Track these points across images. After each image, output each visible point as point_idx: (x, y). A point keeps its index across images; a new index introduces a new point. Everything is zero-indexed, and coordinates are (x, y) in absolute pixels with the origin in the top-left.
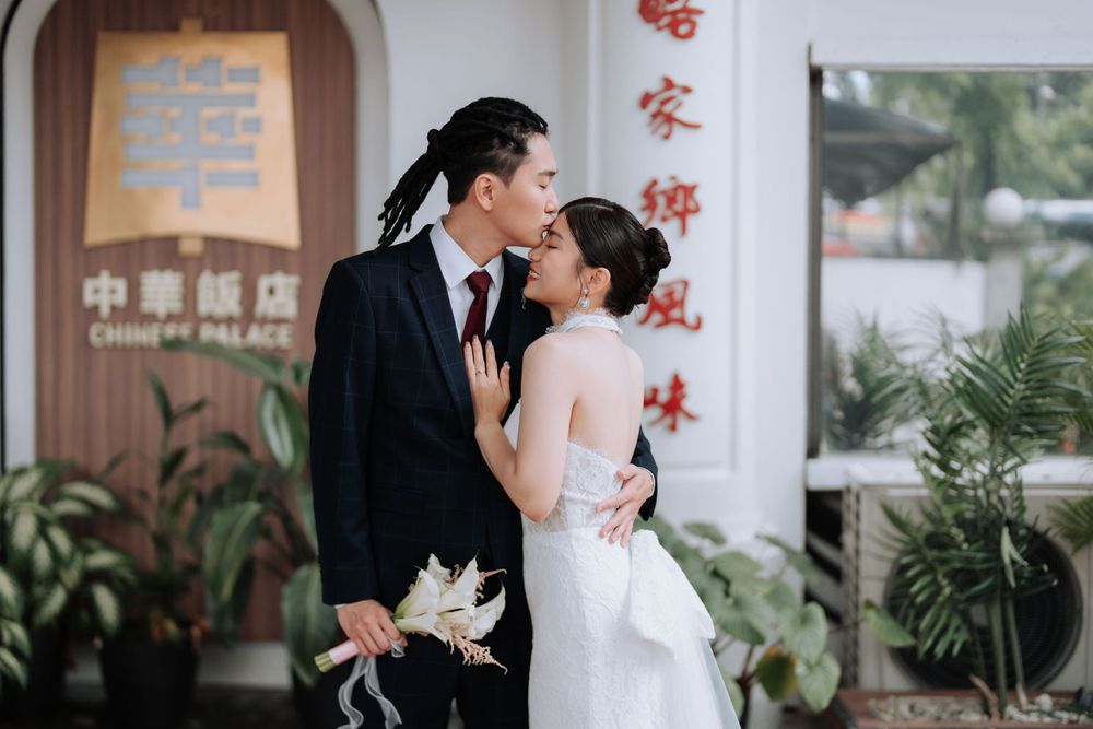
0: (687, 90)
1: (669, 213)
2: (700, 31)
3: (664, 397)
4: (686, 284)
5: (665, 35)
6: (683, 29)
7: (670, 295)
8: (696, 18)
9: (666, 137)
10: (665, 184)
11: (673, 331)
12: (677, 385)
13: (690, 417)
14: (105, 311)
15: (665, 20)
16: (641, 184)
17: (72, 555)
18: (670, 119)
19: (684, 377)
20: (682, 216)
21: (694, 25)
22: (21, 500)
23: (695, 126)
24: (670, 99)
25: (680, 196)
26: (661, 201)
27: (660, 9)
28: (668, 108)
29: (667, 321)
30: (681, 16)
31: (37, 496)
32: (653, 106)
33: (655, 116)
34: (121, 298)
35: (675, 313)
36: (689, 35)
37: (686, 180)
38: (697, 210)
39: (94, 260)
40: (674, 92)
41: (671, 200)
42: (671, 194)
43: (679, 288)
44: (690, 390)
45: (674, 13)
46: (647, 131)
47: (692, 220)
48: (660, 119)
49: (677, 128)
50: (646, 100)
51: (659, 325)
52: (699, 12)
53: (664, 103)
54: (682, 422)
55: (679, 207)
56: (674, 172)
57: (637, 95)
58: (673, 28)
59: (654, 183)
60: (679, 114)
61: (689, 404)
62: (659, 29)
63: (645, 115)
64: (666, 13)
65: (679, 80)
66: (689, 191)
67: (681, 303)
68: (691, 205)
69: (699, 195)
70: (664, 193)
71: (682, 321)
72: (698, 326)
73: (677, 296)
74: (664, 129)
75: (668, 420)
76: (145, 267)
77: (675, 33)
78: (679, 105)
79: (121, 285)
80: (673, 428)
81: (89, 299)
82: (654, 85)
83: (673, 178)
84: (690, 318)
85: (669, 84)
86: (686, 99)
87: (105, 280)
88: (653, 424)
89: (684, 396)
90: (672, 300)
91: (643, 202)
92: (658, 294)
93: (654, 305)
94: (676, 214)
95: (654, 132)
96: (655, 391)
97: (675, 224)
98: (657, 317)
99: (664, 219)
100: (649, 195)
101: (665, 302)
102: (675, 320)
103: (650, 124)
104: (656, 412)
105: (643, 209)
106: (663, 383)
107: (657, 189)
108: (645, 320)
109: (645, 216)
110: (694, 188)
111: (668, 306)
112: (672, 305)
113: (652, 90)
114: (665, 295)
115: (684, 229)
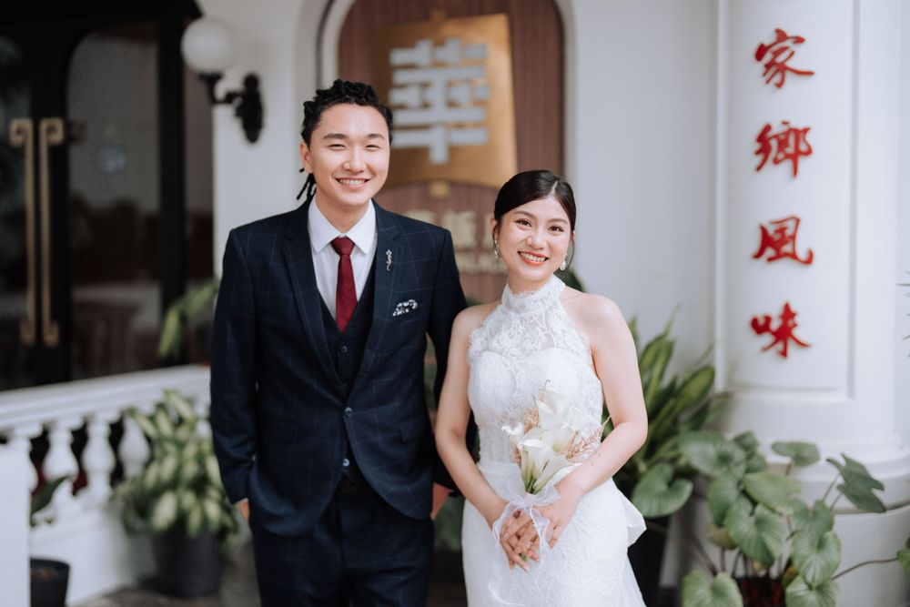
0: (799, 40)
1: (781, 156)
3: (775, 324)
4: (798, 221)
7: (782, 231)
9: (779, 85)
10: (777, 129)
11: (784, 265)
12: (788, 314)
13: (801, 344)
16: (757, 129)
18: (782, 69)
19: (793, 308)
20: (794, 157)
23: (810, 73)
24: (785, 49)
25: (792, 140)
26: (774, 144)
28: (780, 59)
29: (779, 256)
32: (768, 57)
33: (768, 66)
35: (787, 248)
37: (798, 124)
38: (809, 152)
40: (787, 43)
41: (783, 144)
42: (782, 137)
43: (791, 225)
44: (797, 319)
46: (763, 80)
47: (803, 163)
48: (773, 69)
49: (789, 76)
50: (761, 52)
51: (770, 259)
53: (777, 54)
54: (793, 348)
55: (790, 150)
56: (786, 119)
57: (753, 48)
59: (768, 128)
60: (790, 64)
61: (797, 333)
63: (760, 66)
65: (789, 33)
66: (800, 134)
67: (793, 237)
68: (803, 148)
69: (810, 138)
70: (776, 136)
71: (793, 256)
72: (809, 261)
73: (789, 232)
74: (777, 79)
75: (780, 346)
78: (792, 54)
80: (784, 353)
82: (768, 38)
83: (785, 123)
84: (802, 254)
85: (781, 36)
86: (799, 49)
88: (765, 349)
89: (795, 325)
90: (783, 235)
91: (757, 146)
92: (771, 230)
93: (767, 241)
94: (788, 156)
95: (768, 82)
96: (768, 319)
97: (787, 165)
98: (770, 252)
99: (776, 162)
100: (763, 138)
101: (777, 237)
102: (786, 255)
103: (765, 74)
104: (767, 339)
105: (758, 153)
106: (775, 312)
107: (770, 134)
108: (759, 255)
109: (759, 159)
110: (806, 131)
111: (779, 241)
112: (784, 241)
113: (767, 42)
114: (777, 231)
115: (796, 170)
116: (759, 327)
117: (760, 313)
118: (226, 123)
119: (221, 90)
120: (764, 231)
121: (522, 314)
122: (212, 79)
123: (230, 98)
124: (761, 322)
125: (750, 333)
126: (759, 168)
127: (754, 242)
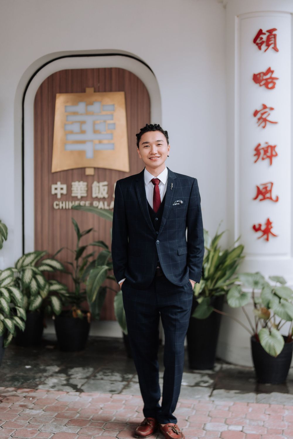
0: (272, 109)
1: (265, 157)
2: (276, 86)
3: (263, 228)
4: (272, 184)
5: (263, 88)
6: (270, 85)
7: (266, 188)
8: (275, 81)
9: (264, 127)
10: (263, 145)
11: (267, 202)
12: (269, 223)
13: (274, 235)
14: (59, 196)
15: (263, 82)
16: (254, 145)
17: (45, 285)
18: (265, 120)
19: (271, 220)
20: (271, 158)
21: (274, 84)
22: (28, 265)
23: (276, 123)
24: (265, 112)
25: (269, 150)
26: (262, 152)
27: (261, 78)
28: (264, 116)
29: (264, 198)
30: (269, 80)
31: (33, 264)
32: (259, 115)
33: (259, 119)
34: (64, 192)
35: (268, 195)
36: (273, 87)
37: (272, 143)
38: (276, 155)
39: (55, 177)
40: (267, 110)
41: (266, 152)
42: (266, 149)
43: (269, 186)
44: (273, 225)
45: (267, 79)
46: (257, 125)
47: (274, 160)
48: (261, 121)
49: (268, 123)
50: (256, 113)
51: (261, 200)
52: (277, 79)
53: (263, 114)
54: (271, 237)
55: (269, 154)
56: (267, 141)
57: (252, 111)
58: (266, 85)
59: (259, 145)
60: (269, 118)
61: (273, 231)
62: (261, 86)
63: (255, 119)
64: (263, 80)
65: (269, 105)
66: (273, 148)
67: (271, 191)
68: (274, 153)
69: (277, 149)
70: (263, 149)
71: (271, 198)
72: (277, 200)
73: (269, 189)
74: (263, 124)
75: (265, 236)
76: (73, 181)
77: (267, 87)
78: (269, 114)
79: (64, 187)
80: (267, 239)
81: (53, 192)
82: (259, 107)
83: (267, 143)
84: (274, 197)
85: (265, 107)
86: (272, 113)
87: (59, 185)
88: (259, 238)
89: (272, 227)
90: (266, 190)
91: (255, 152)
92: (261, 188)
93: (259, 192)
94: (268, 157)
95: (259, 125)
96: (260, 225)
97: (267, 161)
98: (261, 197)
99: (263, 159)
100: (257, 149)
101: (264, 191)
102: (268, 198)
103: (258, 122)
104: (260, 234)
105: (255, 155)
106: (263, 222)
107: (260, 147)
108: (256, 198)
109: (256, 158)
110: (275, 147)
111: (265, 192)
112: (267, 192)
113: (258, 109)
114: (264, 188)
115: (271, 163)
116: (256, 229)
117: (256, 223)
120: (258, 188)
124: (257, 227)
125: (253, 231)
126: (256, 162)
127: (254, 193)
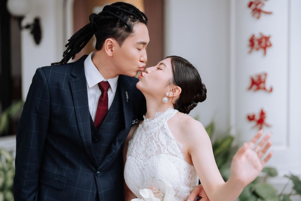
1: (259, 47)
3: (257, 117)
4: (266, 75)
7: (260, 78)
9: (258, 18)
10: (257, 36)
11: (261, 93)
12: (262, 114)
13: (268, 126)
16: (249, 36)
18: (259, 11)
19: (266, 110)
20: (265, 48)
23: (271, 13)
24: (260, 3)
25: (264, 41)
26: (256, 43)
28: (259, 7)
29: (258, 88)
32: (253, 6)
33: (254, 10)
35: (262, 85)
37: (266, 34)
38: (271, 45)
41: (260, 42)
43: (263, 76)
46: (251, 16)
47: (269, 50)
48: (256, 11)
49: (262, 14)
50: (250, 4)
51: (255, 90)
53: (257, 5)
54: (264, 127)
55: (263, 44)
56: (261, 31)
57: (247, 2)
59: (253, 36)
60: (265, 9)
61: (266, 121)
63: (249, 11)
66: (267, 39)
67: (264, 82)
68: (268, 43)
69: (272, 40)
70: (257, 40)
71: (264, 89)
72: (271, 90)
74: (257, 15)
75: (259, 126)
78: (263, 5)
83: (261, 34)
84: (268, 88)
88: (253, 127)
89: (265, 118)
90: (260, 80)
91: (249, 43)
93: (253, 83)
94: (262, 47)
95: (253, 16)
96: (254, 116)
97: (261, 51)
98: (255, 87)
99: (257, 49)
100: (252, 41)
101: (257, 81)
102: (261, 88)
103: (252, 13)
104: (253, 123)
105: (249, 46)
106: (257, 113)
107: (255, 38)
108: (250, 88)
109: (250, 48)
110: (269, 37)
111: (259, 82)
112: (261, 82)
113: (253, 0)
114: (258, 78)
115: (265, 53)
116: (251, 118)
117: (251, 113)
118: (27, 37)
119: (24, 23)
120: (252, 79)
121: (147, 132)
122: (20, 19)
123: (28, 27)
124: (251, 116)
126: (249, 53)
127: (248, 83)
